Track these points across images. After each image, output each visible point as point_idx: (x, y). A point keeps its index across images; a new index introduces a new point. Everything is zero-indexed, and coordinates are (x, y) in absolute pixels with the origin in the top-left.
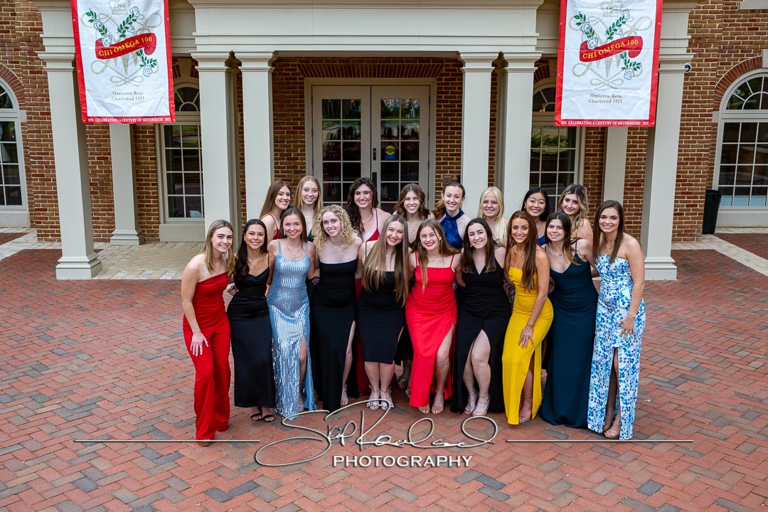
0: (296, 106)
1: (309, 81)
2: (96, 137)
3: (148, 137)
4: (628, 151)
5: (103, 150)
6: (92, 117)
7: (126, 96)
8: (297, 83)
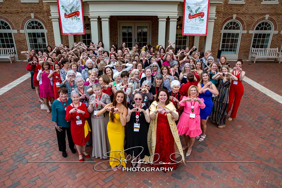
0: (115, 28)
6: (64, 33)
7: (72, 28)
8: (116, 22)
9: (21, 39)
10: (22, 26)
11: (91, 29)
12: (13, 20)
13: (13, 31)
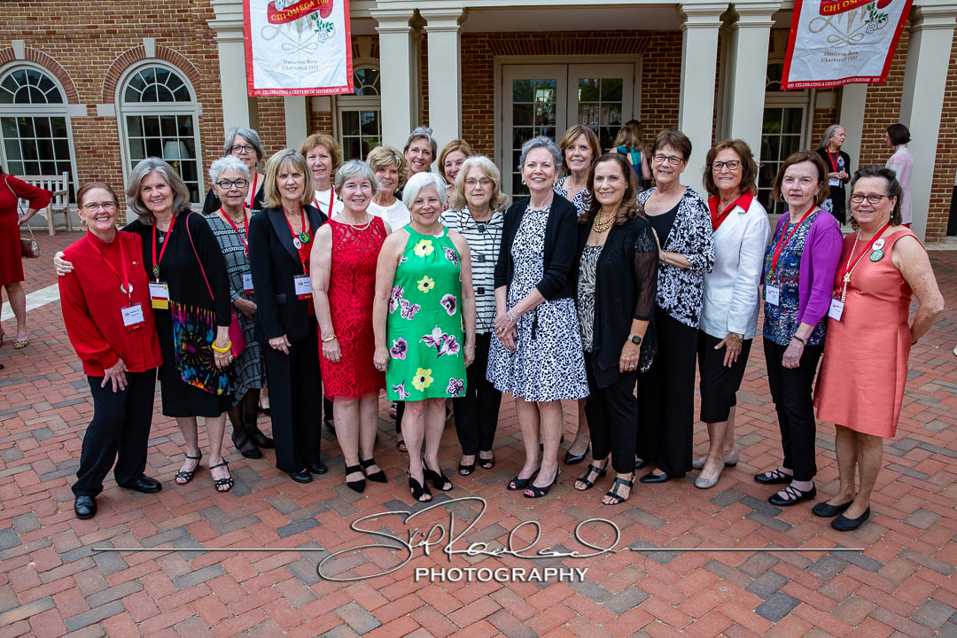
0: (484, 87)
1: (499, 59)
2: (272, 125)
3: (325, 124)
4: (863, 137)
5: (278, 139)
6: (260, 90)
7: (297, 65)
8: (486, 62)
9: (97, 141)
10: (107, 87)
11: (380, 94)
12: (75, 64)
13: (70, 111)
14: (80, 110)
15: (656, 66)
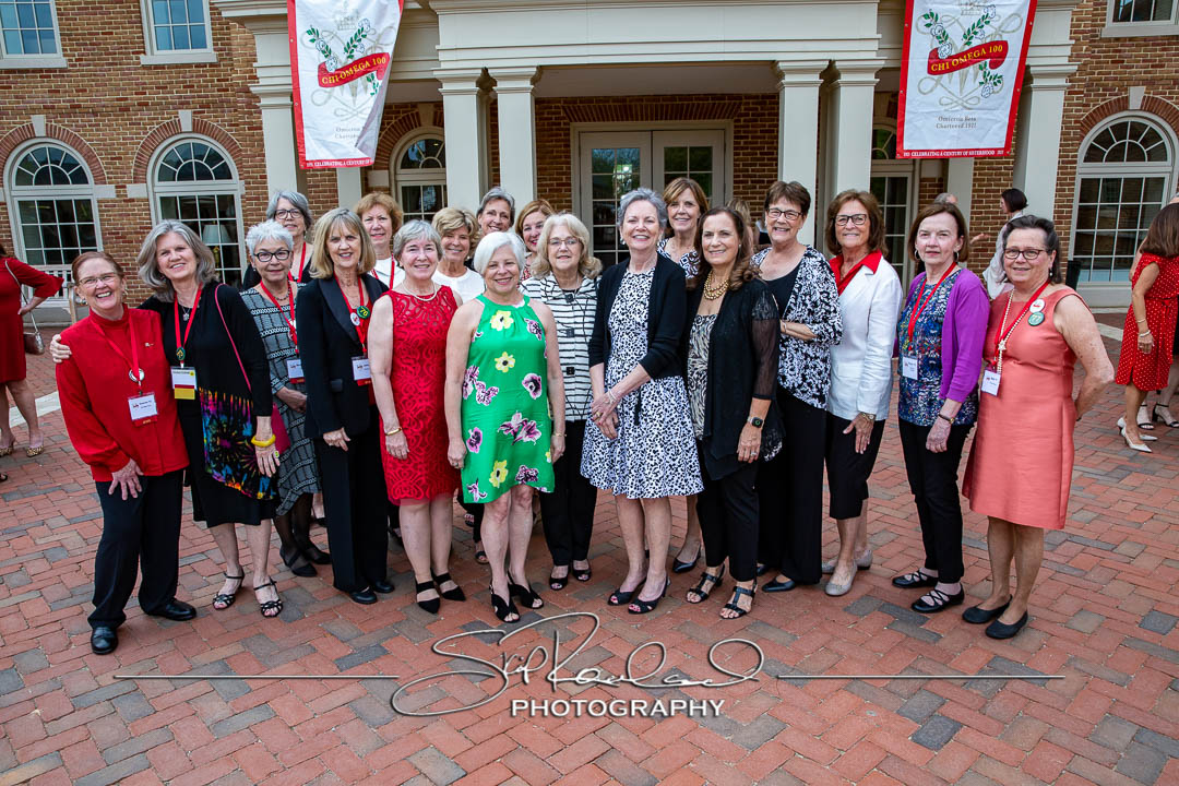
0: (561, 157)
1: (576, 126)
2: (323, 202)
4: (973, 208)
6: (312, 161)
7: (352, 133)
8: (562, 129)
9: (127, 225)
10: (139, 165)
11: (444, 166)
12: (101, 140)
13: (97, 192)
14: (108, 192)
15: (748, 132)
